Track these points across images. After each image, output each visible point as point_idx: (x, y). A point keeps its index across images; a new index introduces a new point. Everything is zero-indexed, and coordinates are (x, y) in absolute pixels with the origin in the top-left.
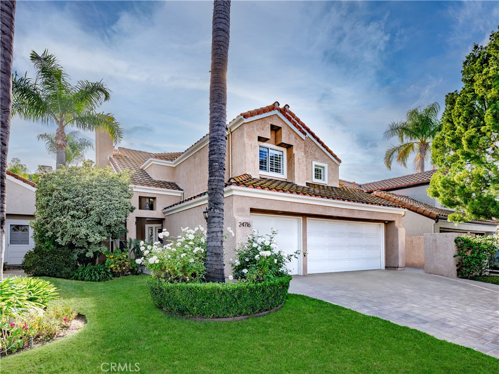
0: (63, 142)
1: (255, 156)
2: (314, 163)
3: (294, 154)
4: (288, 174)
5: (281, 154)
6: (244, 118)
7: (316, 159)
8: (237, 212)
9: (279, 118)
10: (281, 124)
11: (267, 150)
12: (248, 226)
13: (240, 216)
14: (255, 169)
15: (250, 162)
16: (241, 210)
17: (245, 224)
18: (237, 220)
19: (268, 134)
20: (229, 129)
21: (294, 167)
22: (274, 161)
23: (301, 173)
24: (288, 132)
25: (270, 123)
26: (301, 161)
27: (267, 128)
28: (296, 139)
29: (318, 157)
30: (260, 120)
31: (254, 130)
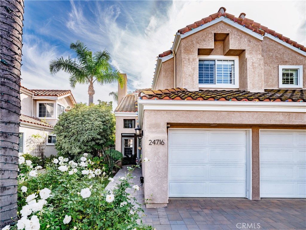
0: (91, 92)
1: (194, 69)
2: (281, 67)
3: (246, 59)
4: (240, 83)
5: (232, 63)
6: (181, 33)
7: (285, 63)
8: (150, 128)
9: (226, 24)
10: (228, 30)
11: (212, 63)
12: (161, 143)
13: (152, 132)
14: (193, 82)
15: (187, 76)
16: (156, 126)
17: (156, 142)
18: (147, 138)
19: (210, 44)
20: (173, 52)
21: (247, 72)
22: (223, 72)
23: (257, 78)
24: (238, 37)
25: (213, 32)
26: (257, 65)
27: (210, 38)
28: (250, 41)
29: (287, 60)
30: (201, 32)
31: (193, 44)
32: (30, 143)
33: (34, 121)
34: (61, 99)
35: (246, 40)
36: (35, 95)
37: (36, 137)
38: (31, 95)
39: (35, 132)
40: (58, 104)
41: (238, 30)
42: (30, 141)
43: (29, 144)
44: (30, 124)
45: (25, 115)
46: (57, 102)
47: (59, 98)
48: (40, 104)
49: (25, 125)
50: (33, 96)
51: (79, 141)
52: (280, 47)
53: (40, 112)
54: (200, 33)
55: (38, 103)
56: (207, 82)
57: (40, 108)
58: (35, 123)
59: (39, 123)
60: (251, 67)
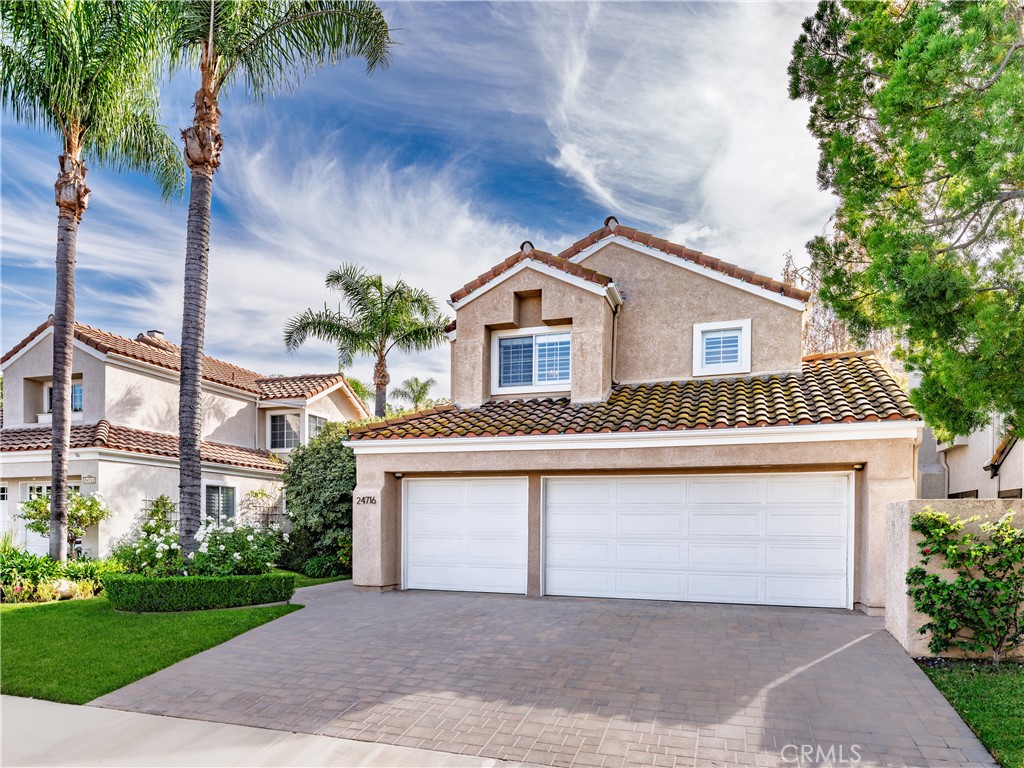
0: (381, 379)
2: (698, 328)
3: (572, 337)
7: (710, 316)
8: (363, 480)
9: (534, 272)
10: (539, 282)
11: (527, 342)
12: (371, 502)
17: (366, 500)
19: (506, 314)
22: (547, 359)
24: (559, 294)
25: (512, 291)
26: (589, 348)
27: (506, 302)
28: (581, 300)
29: (714, 309)
30: (490, 293)
31: (475, 317)
32: (248, 508)
33: (255, 459)
34: (319, 401)
35: (573, 298)
36: (261, 399)
37: (256, 494)
38: (253, 400)
39: (256, 484)
40: (310, 415)
41: (558, 281)
42: (248, 505)
43: (245, 510)
44: (246, 468)
45: (242, 446)
46: (308, 411)
47: (309, 401)
48: (274, 418)
49: (239, 471)
50: (258, 401)
51: (318, 501)
52: (698, 281)
53: (274, 436)
54: (488, 295)
55: (269, 414)
56: (516, 381)
57: (274, 428)
58: (256, 466)
59: (265, 462)
60: (579, 353)
